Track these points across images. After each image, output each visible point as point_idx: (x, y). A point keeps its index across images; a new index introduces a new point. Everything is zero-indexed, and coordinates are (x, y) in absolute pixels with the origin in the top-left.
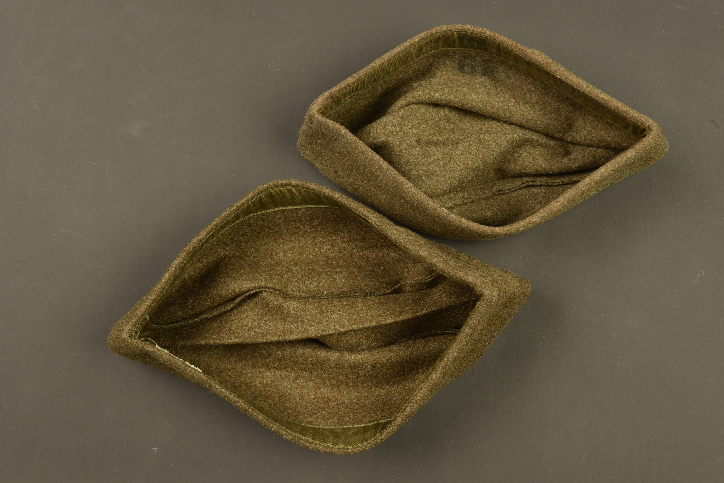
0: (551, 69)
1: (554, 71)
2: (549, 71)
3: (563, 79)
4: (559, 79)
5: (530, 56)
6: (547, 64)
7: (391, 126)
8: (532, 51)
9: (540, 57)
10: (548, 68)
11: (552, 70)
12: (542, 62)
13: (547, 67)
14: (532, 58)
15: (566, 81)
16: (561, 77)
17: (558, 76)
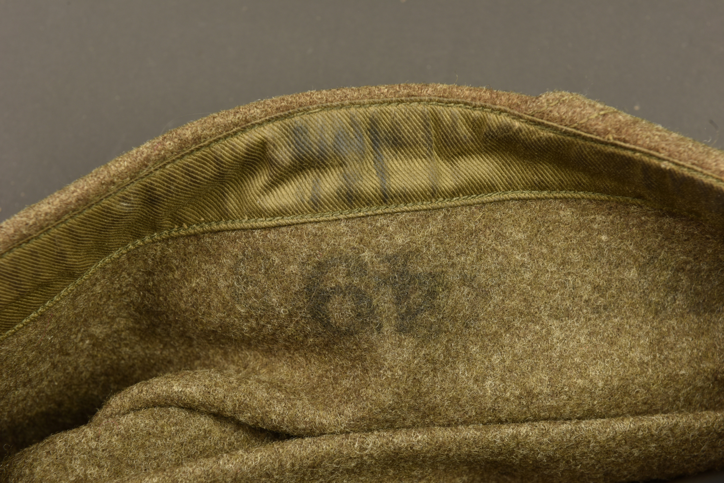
0: (635, 143)
1: (650, 149)
2: (630, 153)
3: (686, 172)
4: (670, 172)
5: (557, 114)
6: (618, 130)
7: (84, 463)
8: (558, 95)
9: (589, 110)
10: (625, 141)
11: (641, 146)
12: (600, 127)
13: (619, 139)
14: (562, 120)
15: (697, 176)
16: (677, 164)
17: (664, 165)
